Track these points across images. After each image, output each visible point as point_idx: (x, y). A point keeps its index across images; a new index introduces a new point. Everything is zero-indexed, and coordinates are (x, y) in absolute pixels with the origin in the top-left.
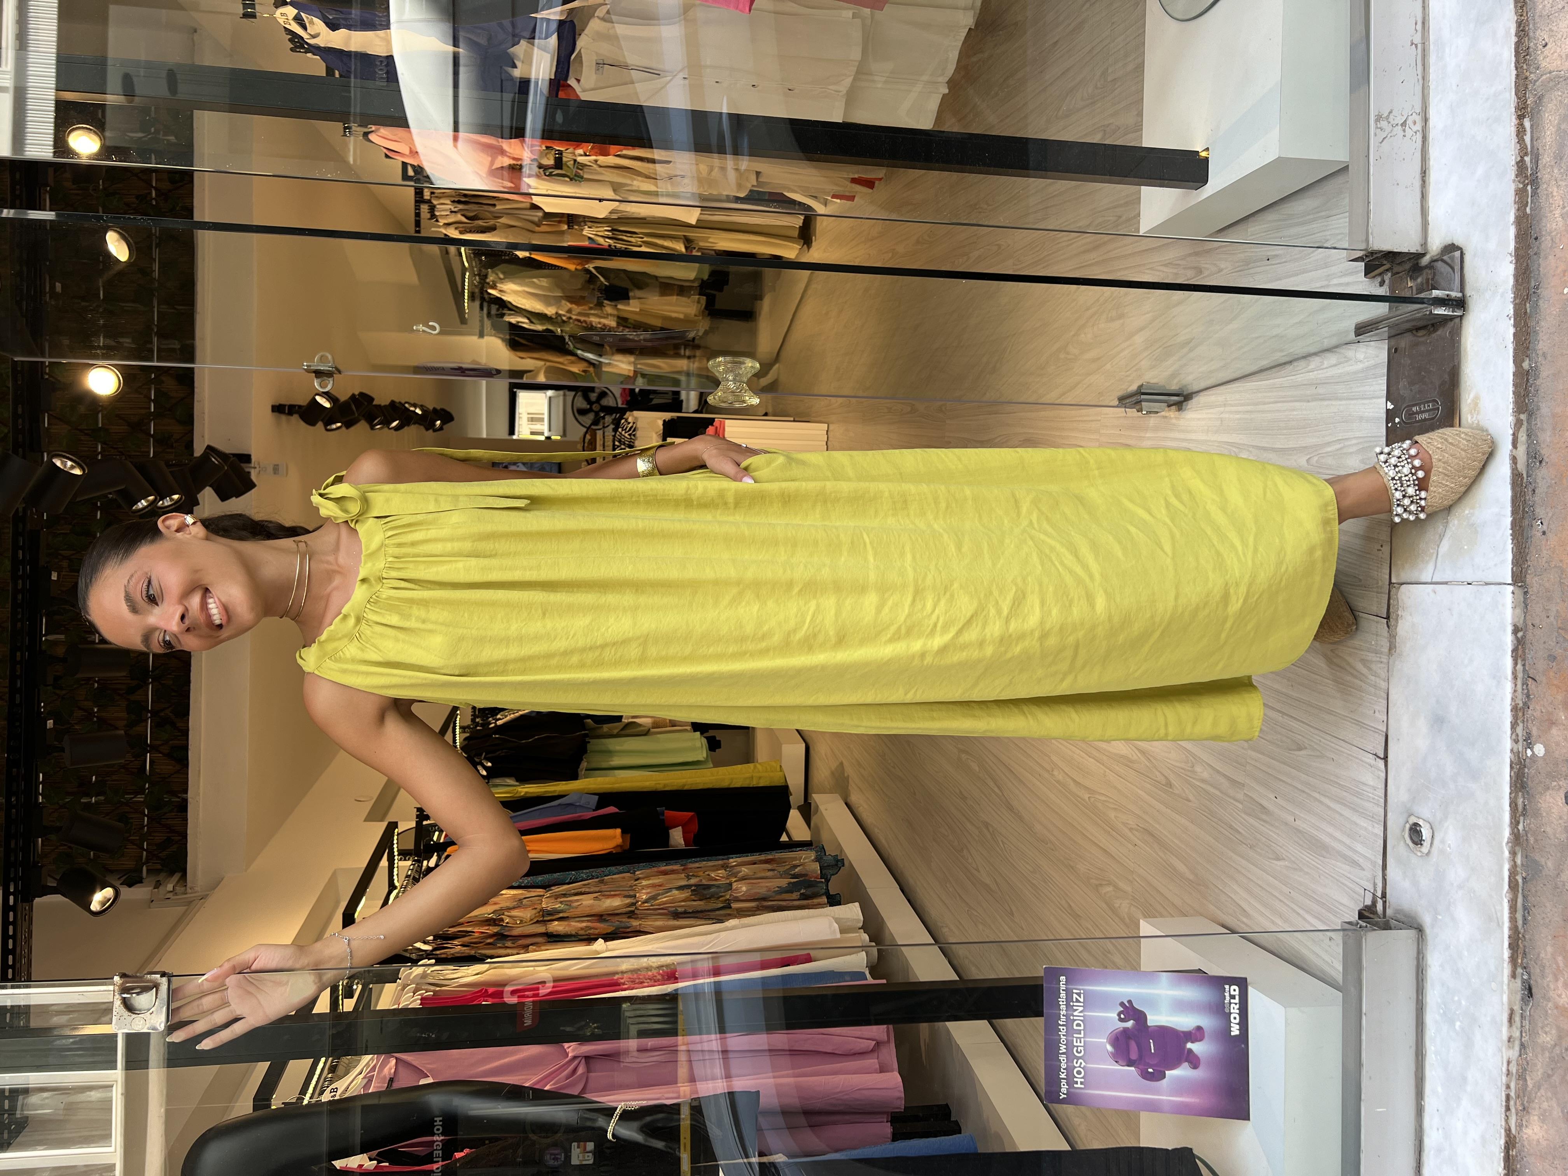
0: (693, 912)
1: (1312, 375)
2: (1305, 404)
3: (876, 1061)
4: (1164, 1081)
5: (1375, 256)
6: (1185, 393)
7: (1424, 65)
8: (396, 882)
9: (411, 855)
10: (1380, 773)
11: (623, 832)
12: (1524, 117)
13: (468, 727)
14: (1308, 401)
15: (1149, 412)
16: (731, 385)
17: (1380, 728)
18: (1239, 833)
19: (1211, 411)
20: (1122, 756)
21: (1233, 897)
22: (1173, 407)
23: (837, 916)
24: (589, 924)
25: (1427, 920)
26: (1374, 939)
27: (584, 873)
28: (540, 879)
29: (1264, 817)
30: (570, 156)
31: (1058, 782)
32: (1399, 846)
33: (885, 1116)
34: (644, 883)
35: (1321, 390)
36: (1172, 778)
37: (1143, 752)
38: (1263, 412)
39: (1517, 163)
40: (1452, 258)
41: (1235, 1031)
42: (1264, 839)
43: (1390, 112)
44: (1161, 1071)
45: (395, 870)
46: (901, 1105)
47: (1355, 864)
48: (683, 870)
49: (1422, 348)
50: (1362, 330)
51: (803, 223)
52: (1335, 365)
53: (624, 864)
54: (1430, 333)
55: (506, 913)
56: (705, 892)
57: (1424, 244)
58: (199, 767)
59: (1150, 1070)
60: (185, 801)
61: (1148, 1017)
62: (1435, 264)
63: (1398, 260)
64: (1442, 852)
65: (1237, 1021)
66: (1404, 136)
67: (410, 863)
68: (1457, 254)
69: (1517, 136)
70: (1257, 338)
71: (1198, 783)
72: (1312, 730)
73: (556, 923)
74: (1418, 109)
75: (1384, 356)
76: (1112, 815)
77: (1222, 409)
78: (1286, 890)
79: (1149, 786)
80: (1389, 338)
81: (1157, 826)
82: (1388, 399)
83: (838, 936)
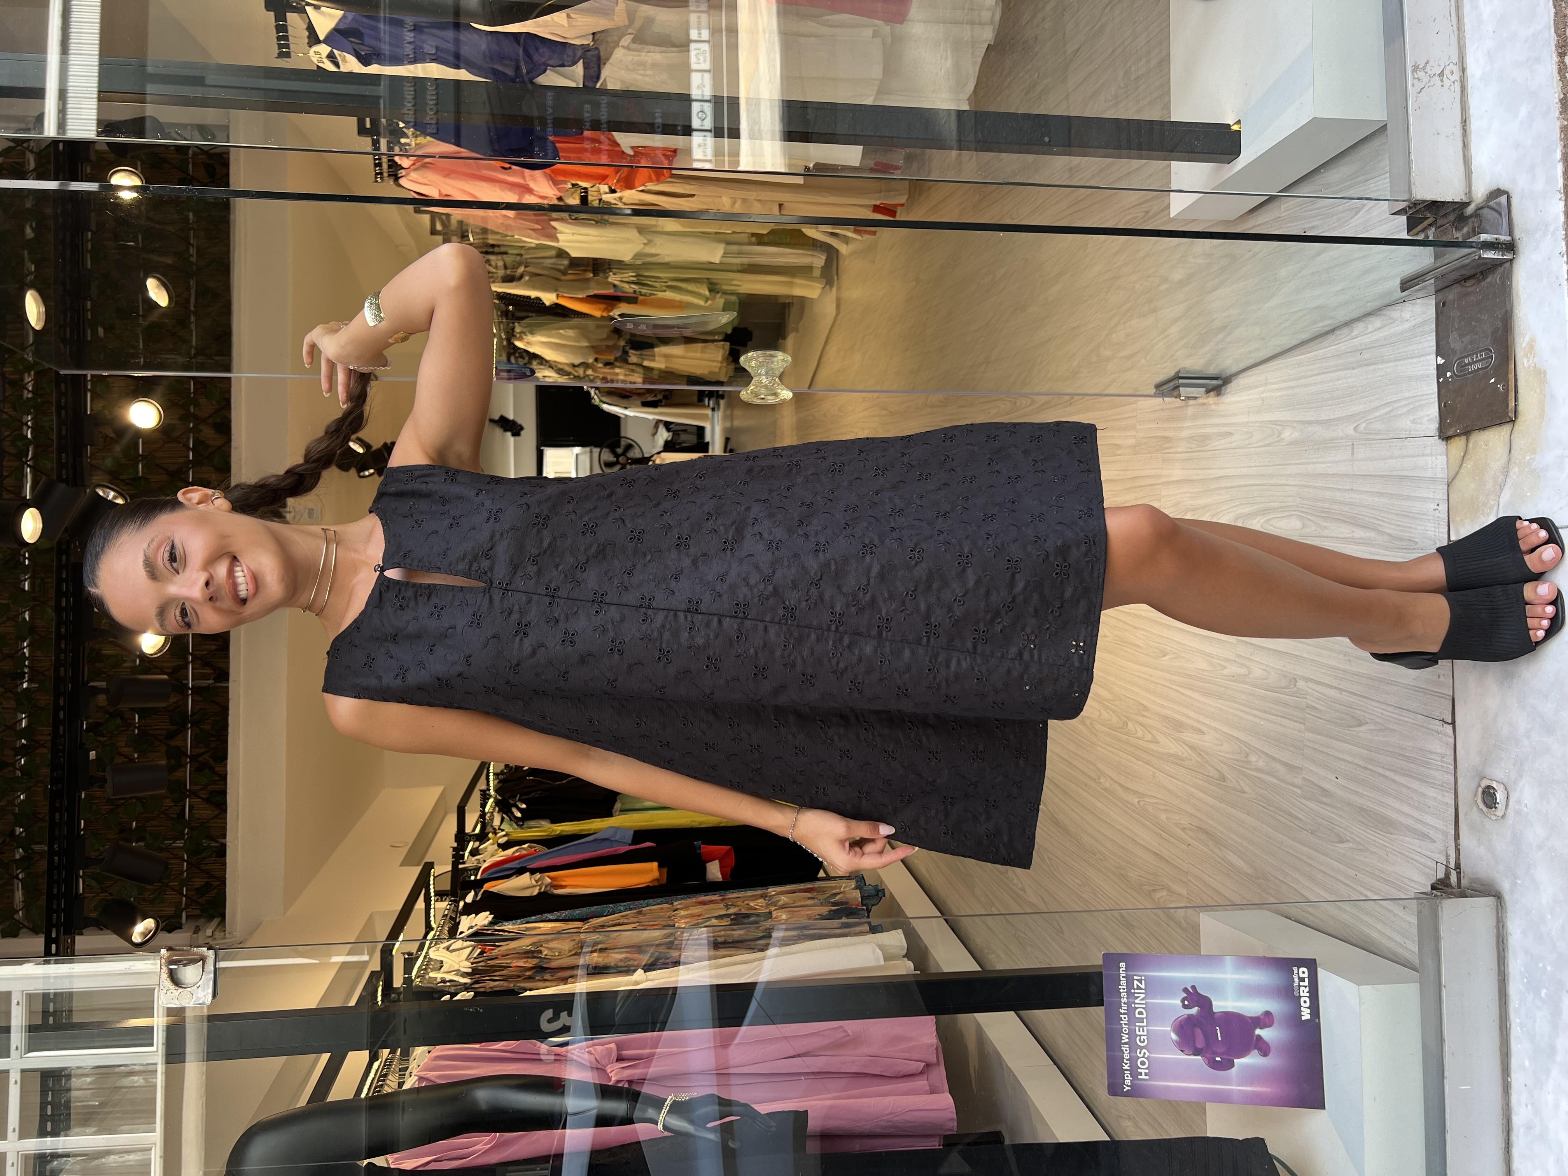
0: (733, 942)
1: (1356, 342)
2: (1349, 372)
3: (926, 1082)
4: (1233, 1070)
5: (1418, 207)
6: (1224, 377)
7: (1458, 16)
8: (432, 923)
9: (447, 895)
10: (1448, 739)
11: (660, 866)
12: (1565, 54)
13: (502, 773)
14: (1353, 369)
15: (1188, 398)
16: (764, 380)
17: (1446, 692)
18: (1299, 819)
19: (1252, 391)
20: (1171, 755)
21: (1295, 887)
22: (1212, 393)
23: (880, 943)
24: (628, 955)
25: (1505, 886)
26: (1450, 907)
27: (622, 906)
28: (577, 912)
29: (1324, 799)
30: (595, 194)
31: (1106, 789)
32: (1471, 812)
33: (937, 1139)
34: (683, 913)
35: (1366, 355)
36: (1225, 769)
37: (1192, 747)
38: (1305, 386)
39: (1561, 100)
40: (1499, 204)
41: (1306, 1015)
42: (1326, 822)
43: (1427, 63)
44: (1229, 1060)
45: (432, 911)
46: (953, 1126)
47: (1424, 836)
48: (722, 900)
49: (1472, 299)
50: (1407, 284)
51: (825, 263)
52: (1380, 328)
53: (662, 897)
54: (1480, 281)
55: (544, 945)
56: (746, 921)
57: (1469, 193)
58: (238, 811)
59: (1218, 1059)
60: (223, 847)
61: (1214, 1003)
62: (1481, 211)
63: (1442, 213)
64: (1518, 813)
65: (1308, 1004)
66: (1442, 86)
67: (447, 903)
68: (1503, 199)
69: (1559, 73)
70: (1296, 312)
71: (1254, 773)
72: (1373, 703)
73: (596, 954)
74: (1455, 59)
75: (1432, 312)
76: (1163, 816)
77: (1262, 389)
78: (1352, 873)
79: (1201, 783)
80: (1436, 292)
81: (1211, 822)
82: (1438, 353)
83: (882, 962)
